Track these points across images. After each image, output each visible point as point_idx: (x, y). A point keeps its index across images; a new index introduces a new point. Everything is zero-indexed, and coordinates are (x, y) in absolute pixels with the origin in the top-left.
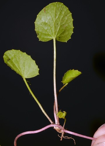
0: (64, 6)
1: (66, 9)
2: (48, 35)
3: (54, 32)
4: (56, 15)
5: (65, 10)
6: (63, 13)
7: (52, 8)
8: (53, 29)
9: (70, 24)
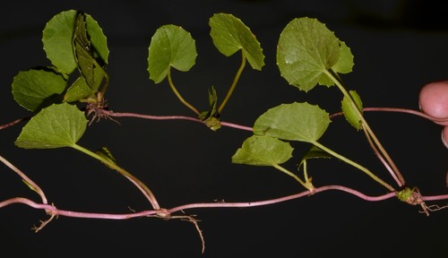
0: (301, 19)
1: (305, 20)
2: (313, 73)
3: (315, 63)
4: (300, 41)
5: (306, 23)
6: (306, 28)
7: (287, 37)
8: (312, 60)
9: (325, 33)
